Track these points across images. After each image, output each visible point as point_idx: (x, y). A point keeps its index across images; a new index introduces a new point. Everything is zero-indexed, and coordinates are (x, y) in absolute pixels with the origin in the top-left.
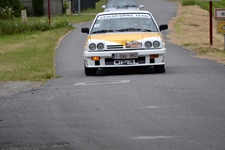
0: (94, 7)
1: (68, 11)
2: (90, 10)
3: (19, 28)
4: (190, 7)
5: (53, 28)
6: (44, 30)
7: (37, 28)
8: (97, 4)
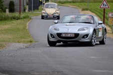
0: (38, 9)
1: (27, 11)
2: (36, 10)
3: (5, 18)
4: (86, 11)
5: (22, 19)
6: (17, 19)
7: (14, 18)
8: (39, 8)
